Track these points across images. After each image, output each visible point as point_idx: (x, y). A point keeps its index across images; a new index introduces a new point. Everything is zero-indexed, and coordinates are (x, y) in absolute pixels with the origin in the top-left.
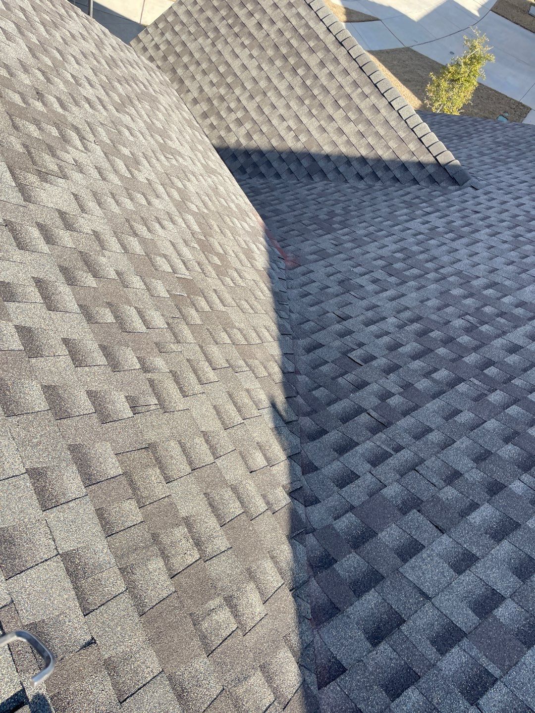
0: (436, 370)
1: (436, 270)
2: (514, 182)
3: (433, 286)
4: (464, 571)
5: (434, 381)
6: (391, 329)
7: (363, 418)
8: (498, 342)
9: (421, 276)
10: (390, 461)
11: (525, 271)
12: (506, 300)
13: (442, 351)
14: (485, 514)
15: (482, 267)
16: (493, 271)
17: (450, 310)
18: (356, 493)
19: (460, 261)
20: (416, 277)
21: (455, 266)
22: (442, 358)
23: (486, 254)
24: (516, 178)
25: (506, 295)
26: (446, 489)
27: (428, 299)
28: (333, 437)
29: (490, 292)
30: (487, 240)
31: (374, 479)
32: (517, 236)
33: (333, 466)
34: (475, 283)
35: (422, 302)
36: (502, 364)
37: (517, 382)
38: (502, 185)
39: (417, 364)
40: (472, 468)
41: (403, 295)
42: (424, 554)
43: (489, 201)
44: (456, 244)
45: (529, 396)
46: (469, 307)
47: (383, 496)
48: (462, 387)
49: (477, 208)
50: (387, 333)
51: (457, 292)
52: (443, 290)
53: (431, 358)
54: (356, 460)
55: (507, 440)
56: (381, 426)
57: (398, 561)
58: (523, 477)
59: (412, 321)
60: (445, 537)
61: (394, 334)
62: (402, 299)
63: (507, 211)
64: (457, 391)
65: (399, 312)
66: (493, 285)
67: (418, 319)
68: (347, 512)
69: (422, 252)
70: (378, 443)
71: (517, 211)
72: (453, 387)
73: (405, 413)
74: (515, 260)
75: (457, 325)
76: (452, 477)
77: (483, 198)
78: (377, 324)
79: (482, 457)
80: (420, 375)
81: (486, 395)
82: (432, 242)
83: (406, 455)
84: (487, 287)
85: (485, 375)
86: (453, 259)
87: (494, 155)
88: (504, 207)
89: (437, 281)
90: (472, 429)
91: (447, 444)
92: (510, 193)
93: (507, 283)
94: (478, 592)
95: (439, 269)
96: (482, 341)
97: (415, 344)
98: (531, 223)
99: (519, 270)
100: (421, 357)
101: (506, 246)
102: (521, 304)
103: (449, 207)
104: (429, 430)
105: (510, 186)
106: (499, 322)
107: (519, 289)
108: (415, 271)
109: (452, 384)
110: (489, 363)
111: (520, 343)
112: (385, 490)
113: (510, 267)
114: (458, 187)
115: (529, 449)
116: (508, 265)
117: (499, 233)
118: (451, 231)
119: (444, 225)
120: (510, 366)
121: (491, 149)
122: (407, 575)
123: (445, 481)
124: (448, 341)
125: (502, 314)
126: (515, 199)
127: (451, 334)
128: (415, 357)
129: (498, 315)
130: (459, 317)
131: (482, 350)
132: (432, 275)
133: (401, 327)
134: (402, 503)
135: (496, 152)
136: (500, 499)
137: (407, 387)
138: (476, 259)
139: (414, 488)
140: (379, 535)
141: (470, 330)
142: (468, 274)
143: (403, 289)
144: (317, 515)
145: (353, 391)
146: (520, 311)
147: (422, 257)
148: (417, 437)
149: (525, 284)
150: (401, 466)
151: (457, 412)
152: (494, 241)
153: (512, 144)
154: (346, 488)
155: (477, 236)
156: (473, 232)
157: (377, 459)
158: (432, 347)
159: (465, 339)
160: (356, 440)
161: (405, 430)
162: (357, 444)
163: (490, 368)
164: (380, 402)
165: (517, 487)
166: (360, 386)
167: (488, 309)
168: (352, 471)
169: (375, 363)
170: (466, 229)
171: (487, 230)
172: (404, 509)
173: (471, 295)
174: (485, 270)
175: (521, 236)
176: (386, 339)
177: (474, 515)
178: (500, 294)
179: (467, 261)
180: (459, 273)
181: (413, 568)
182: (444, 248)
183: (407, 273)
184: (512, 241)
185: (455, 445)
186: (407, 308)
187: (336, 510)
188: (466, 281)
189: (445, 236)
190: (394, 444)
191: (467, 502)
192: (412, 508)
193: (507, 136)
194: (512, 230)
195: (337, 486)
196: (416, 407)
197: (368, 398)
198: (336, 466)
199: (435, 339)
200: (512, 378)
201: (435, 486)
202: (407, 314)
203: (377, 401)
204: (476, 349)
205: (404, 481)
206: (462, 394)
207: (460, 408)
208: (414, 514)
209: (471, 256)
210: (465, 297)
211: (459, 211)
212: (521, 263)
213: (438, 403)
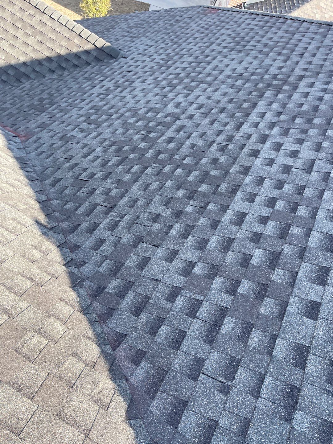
0: (132, 167)
1: (116, 112)
2: (146, 48)
3: (117, 122)
4: (174, 260)
5: (133, 173)
6: (100, 154)
7: (99, 209)
8: (161, 140)
9: (108, 119)
10: (120, 224)
11: (165, 96)
12: (159, 116)
13: (132, 156)
14: (177, 228)
15: (141, 102)
16: (149, 102)
17: (130, 132)
18: (106, 249)
19: (128, 102)
20: (105, 121)
21: (127, 106)
22: (133, 160)
23: (142, 94)
24: (147, 45)
25: (159, 113)
26: (154, 225)
27: (116, 130)
28: (84, 226)
29: (149, 114)
30: (140, 86)
31: (114, 237)
32: (156, 79)
33: (89, 241)
34: (140, 112)
35: (113, 133)
36: (166, 151)
37: (176, 157)
38: (140, 51)
39: (121, 168)
40: (165, 209)
41: (101, 133)
42: (152, 261)
43: (135, 63)
44: (124, 94)
45: (184, 162)
46: (140, 126)
47: (122, 244)
48: (148, 171)
49: (130, 69)
50: (98, 158)
51: (131, 120)
52: (124, 121)
53: (128, 161)
54: (101, 232)
55: (178, 188)
56: (110, 209)
57: (139, 271)
58: (191, 203)
59: (111, 146)
60: (160, 248)
61: (102, 156)
62: (101, 135)
63: (147, 65)
64: (146, 174)
65: (102, 143)
66: (150, 110)
67: (114, 143)
68: (104, 260)
69: (105, 105)
70: (111, 218)
71: (152, 64)
72: (143, 173)
73: (122, 197)
74: (158, 92)
75: (137, 139)
76: (156, 218)
77: (131, 62)
78: (91, 154)
79: (168, 202)
80: (124, 173)
81: (162, 170)
82: (109, 97)
83: (128, 218)
84: (147, 113)
85: (159, 159)
86: (124, 103)
87: (131, 35)
88: (145, 64)
89: (118, 118)
90: (159, 190)
91: (149, 202)
92: (146, 55)
93: (158, 106)
94: (183, 266)
95: (118, 111)
96: (153, 142)
97: (116, 158)
98: (162, 69)
99: (162, 97)
100: (121, 163)
101: (152, 86)
102: (168, 115)
103: (113, 73)
104: (138, 200)
105: (144, 51)
106: (159, 129)
107: (164, 107)
108: (104, 117)
109: (143, 171)
110: (160, 152)
111: (173, 136)
112: (122, 240)
113: (157, 97)
114: (115, 60)
115: (190, 188)
116: (155, 96)
117: (146, 80)
118: (119, 87)
119: (113, 85)
120: (171, 150)
121: (128, 32)
122: (146, 276)
123: (152, 222)
124: (134, 149)
125: (159, 124)
126: (149, 57)
127: (135, 144)
128: (118, 165)
129: (157, 126)
130: (136, 134)
131: (154, 147)
132: (115, 116)
133: (105, 151)
134: (134, 242)
135: (131, 32)
136: (182, 218)
137: (118, 183)
138: (137, 99)
139: (138, 232)
140: (126, 263)
141: (143, 139)
142: (136, 108)
143: (100, 130)
144: (87, 270)
145: (89, 197)
146: (168, 119)
147: (106, 108)
148: (132, 207)
149: (167, 104)
150: (127, 224)
151: (149, 184)
152: (144, 85)
153: (139, 26)
154: (100, 249)
155: (134, 85)
156: (131, 84)
157: (113, 227)
158: (126, 156)
159: (143, 145)
160: (98, 222)
161: (125, 206)
162: (100, 224)
163: (160, 155)
164: (106, 196)
165: (189, 209)
166: (91, 192)
167: (151, 124)
168: (101, 239)
169: (96, 177)
170: (127, 83)
171: (139, 80)
172: (135, 245)
173: (140, 120)
174: (144, 103)
175: (158, 78)
176: (99, 161)
177: (171, 232)
178: (155, 114)
179: (133, 101)
180: (130, 110)
181: (148, 271)
182: (117, 98)
183: (100, 120)
184: (154, 82)
185: (153, 202)
186: (106, 140)
187: (98, 262)
188: (134, 112)
189: (116, 91)
190: (120, 215)
191: (166, 226)
192: (139, 242)
193: (135, 21)
194: (152, 76)
195: (95, 250)
196: (127, 191)
197: (98, 197)
198: (91, 240)
199: (127, 151)
200: (173, 155)
201: (148, 226)
202: (107, 143)
203: (104, 197)
204: (150, 148)
205: (131, 232)
206: (149, 174)
207: (150, 182)
208: (141, 245)
209: (134, 98)
210: (137, 122)
211: (120, 74)
212: (162, 93)
213: (138, 184)
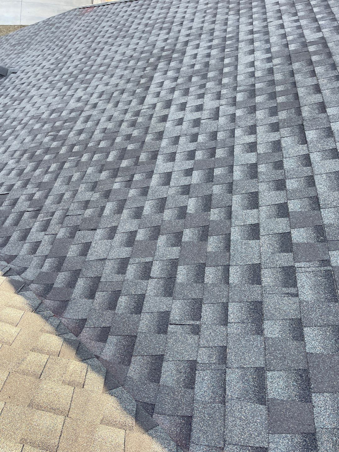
0: (49, 167)
1: (20, 124)
2: (33, 58)
3: (23, 131)
4: (114, 236)
5: (51, 172)
6: (14, 166)
7: (26, 215)
8: (71, 134)
9: (13, 132)
10: (52, 222)
11: (64, 95)
12: (64, 114)
13: (47, 157)
14: (110, 207)
15: (42, 107)
16: (49, 104)
17: (39, 136)
18: (44, 249)
19: (29, 111)
20: (10, 134)
21: (29, 115)
22: (49, 160)
23: (41, 100)
24: (34, 56)
25: (62, 112)
26: (86, 212)
27: (24, 139)
28: (15, 236)
29: (54, 115)
30: (37, 93)
31: (49, 236)
32: (51, 82)
33: (24, 248)
34: (44, 116)
35: (22, 143)
36: (79, 142)
37: (90, 145)
38: (29, 63)
39: (38, 172)
40: (93, 194)
41: (9, 146)
42: (93, 245)
43: (26, 74)
44: (22, 105)
45: (99, 147)
46: (48, 129)
47: (58, 239)
48: (67, 165)
49: (23, 81)
50: (13, 169)
51: (37, 126)
52: (30, 130)
53: (43, 164)
54: (34, 236)
55: (101, 172)
56: (37, 212)
57: (83, 257)
58: (116, 180)
59: (22, 155)
60: (98, 230)
61: (16, 167)
62: (10, 148)
63: (39, 73)
64: (65, 169)
65: (12, 155)
66: (53, 111)
67: (25, 152)
68: (45, 260)
69: (6, 120)
70: (41, 220)
71: (43, 71)
72: (62, 168)
73: (46, 197)
74: (57, 94)
75: (47, 141)
76: (86, 204)
77: (22, 75)
78: (4, 169)
79: (94, 187)
80: (43, 175)
81: (80, 160)
82: (8, 112)
83: (58, 214)
84: (51, 115)
85: (74, 152)
86: (25, 113)
87: (15, 52)
88: (35, 73)
89: (23, 128)
90: (82, 178)
91: (75, 193)
92: (35, 65)
93: (60, 106)
94: (125, 238)
95: (21, 122)
96: (64, 139)
97: (31, 164)
98: (54, 72)
99: (62, 97)
100: (38, 167)
101: (48, 90)
102: (72, 111)
103: (6, 90)
104: (63, 194)
105: (33, 62)
106: (66, 126)
107: (66, 105)
108: (9, 131)
109: (61, 168)
110: (73, 146)
111: (82, 128)
112: (58, 236)
113: (57, 98)
114: (5, 77)
115: (112, 167)
116: (55, 98)
117: (41, 86)
118: (15, 100)
119: (9, 100)
120: (83, 140)
121: (12, 50)
122: (91, 259)
123: (84, 209)
124: (47, 151)
125: (65, 121)
126: (39, 66)
127: (46, 146)
128: (35, 170)
129: (64, 123)
130: (46, 137)
131: (66, 142)
132: (19, 127)
133: (18, 162)
134: (70, 234)
135: (16, 49)
136: (112, 197)
137: (39, 186)
138: (37, 105)
139: (72, 223)
140: (67, 256)
141: (54, 140)
142: (38, 115)
143: (7, 144)
144: (29, 274)
145: (13, 208)
146: (73, 114)
147: (7, 122)
148: (59, 202)
149: (68, 101)
150: (59, 220)
151: (71, 177)
152: (41, 91)
153: (21, 42)
154: (38, 251)
155: (30, 94)
156: (27, 94)
157: (45, 227)
158: (41, 159)
159: (55, 144)
160: (29, 228)
161: (51, 204)
162: (31, 228)
163: (75, 148)
164: (30, 202)
165: (116, 186)
166: (14, 203)
167: (58, 124)
168: (36, 242)
169: (15, 187)
170: (23, 95)
171: (34, 88)
172: (72, 235)
173: (45, 123)
174: (45, 107)
175: (53, 81)
176: (14, 172)
177: (105, 212)
178: (59, 113)
179: (33, 109)
180: (33, 117)
181: (92, 254)
182: (17, 111)
183: (5, 135)
184: (50, 86)
185: (79, 191)
186: (15, 151)
187: (39, 264)
188: (38, 118)
189: (14, 105)
190: (50, 214)
191: (99, 209)
192: (76, 232)
193: (16, 39)
194: (47, 81)
195: (32, 254)
196: (50, 190)
197: (22, 204)
198: (26, 246)
199: (40, 154)
200: (87, 144)
201: (80, 215)
202: (18, 153)
203: (28, 203)
204: (63, 145)
205: (65, 225)
206: (69, 168)
207: (71, 175)
208: (79, 233)
209: (33, 106)
210: (43, 126)
211: (13, 89)
212: (60, 93)
213: (59, 181)
